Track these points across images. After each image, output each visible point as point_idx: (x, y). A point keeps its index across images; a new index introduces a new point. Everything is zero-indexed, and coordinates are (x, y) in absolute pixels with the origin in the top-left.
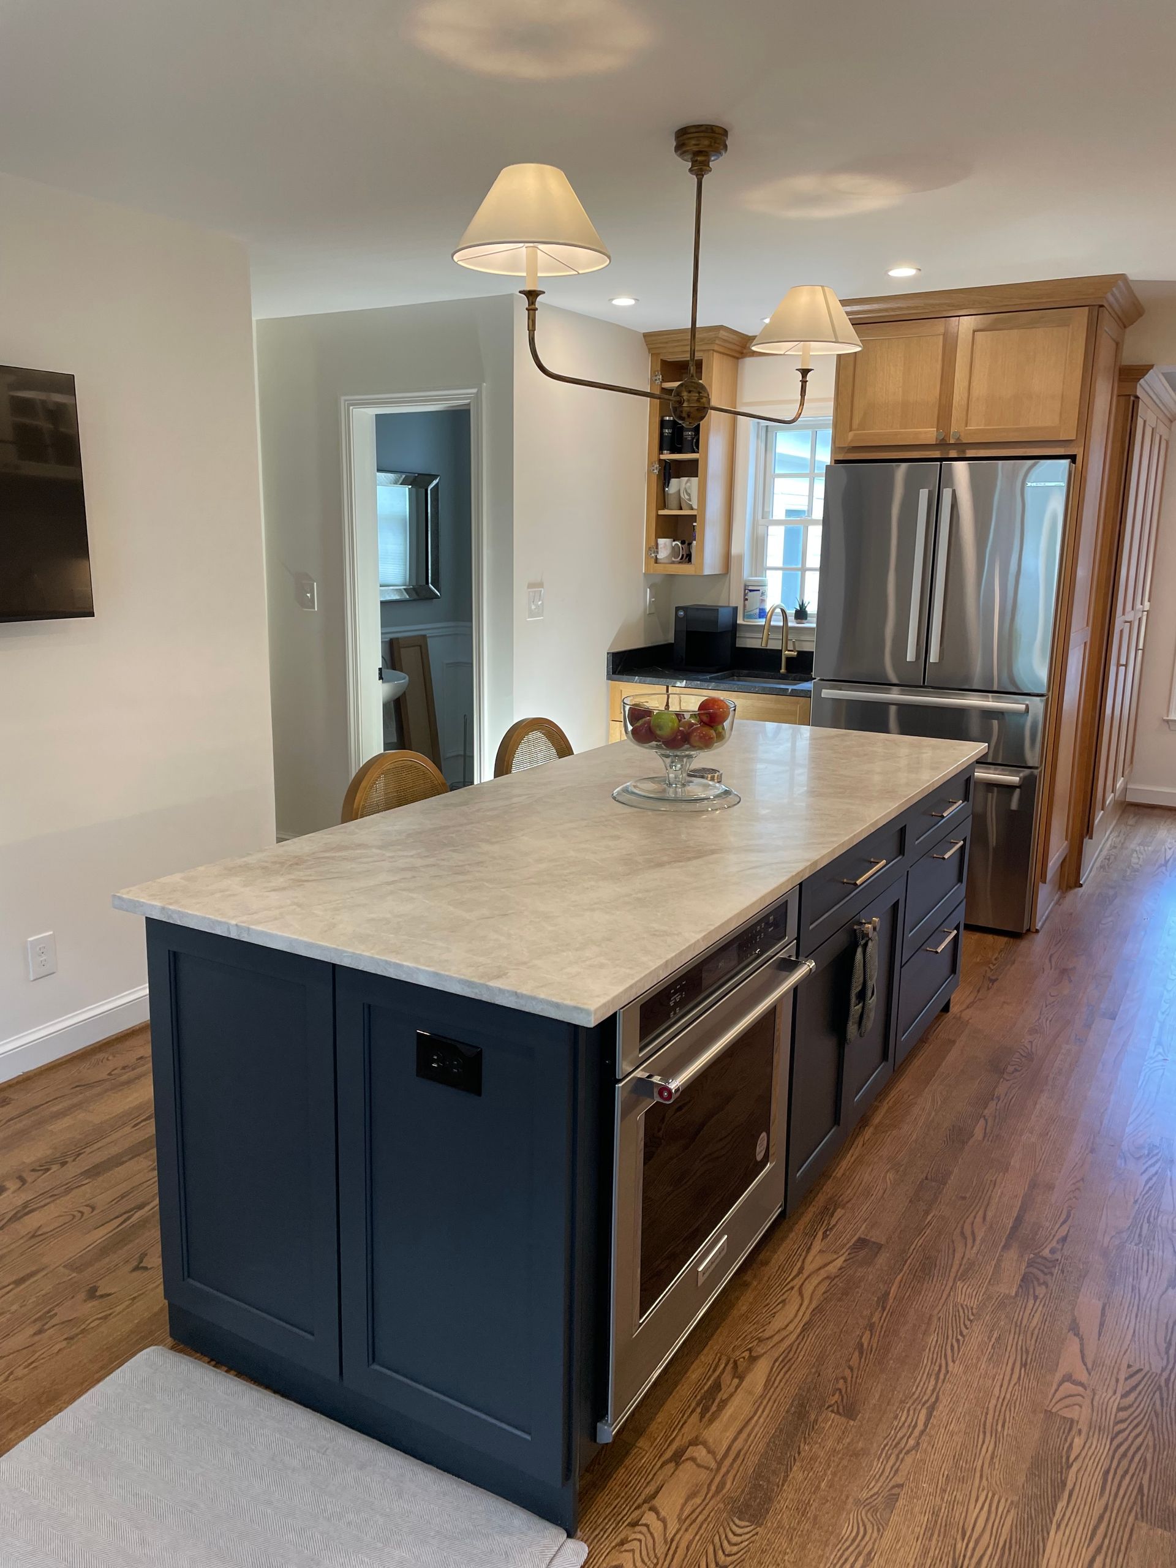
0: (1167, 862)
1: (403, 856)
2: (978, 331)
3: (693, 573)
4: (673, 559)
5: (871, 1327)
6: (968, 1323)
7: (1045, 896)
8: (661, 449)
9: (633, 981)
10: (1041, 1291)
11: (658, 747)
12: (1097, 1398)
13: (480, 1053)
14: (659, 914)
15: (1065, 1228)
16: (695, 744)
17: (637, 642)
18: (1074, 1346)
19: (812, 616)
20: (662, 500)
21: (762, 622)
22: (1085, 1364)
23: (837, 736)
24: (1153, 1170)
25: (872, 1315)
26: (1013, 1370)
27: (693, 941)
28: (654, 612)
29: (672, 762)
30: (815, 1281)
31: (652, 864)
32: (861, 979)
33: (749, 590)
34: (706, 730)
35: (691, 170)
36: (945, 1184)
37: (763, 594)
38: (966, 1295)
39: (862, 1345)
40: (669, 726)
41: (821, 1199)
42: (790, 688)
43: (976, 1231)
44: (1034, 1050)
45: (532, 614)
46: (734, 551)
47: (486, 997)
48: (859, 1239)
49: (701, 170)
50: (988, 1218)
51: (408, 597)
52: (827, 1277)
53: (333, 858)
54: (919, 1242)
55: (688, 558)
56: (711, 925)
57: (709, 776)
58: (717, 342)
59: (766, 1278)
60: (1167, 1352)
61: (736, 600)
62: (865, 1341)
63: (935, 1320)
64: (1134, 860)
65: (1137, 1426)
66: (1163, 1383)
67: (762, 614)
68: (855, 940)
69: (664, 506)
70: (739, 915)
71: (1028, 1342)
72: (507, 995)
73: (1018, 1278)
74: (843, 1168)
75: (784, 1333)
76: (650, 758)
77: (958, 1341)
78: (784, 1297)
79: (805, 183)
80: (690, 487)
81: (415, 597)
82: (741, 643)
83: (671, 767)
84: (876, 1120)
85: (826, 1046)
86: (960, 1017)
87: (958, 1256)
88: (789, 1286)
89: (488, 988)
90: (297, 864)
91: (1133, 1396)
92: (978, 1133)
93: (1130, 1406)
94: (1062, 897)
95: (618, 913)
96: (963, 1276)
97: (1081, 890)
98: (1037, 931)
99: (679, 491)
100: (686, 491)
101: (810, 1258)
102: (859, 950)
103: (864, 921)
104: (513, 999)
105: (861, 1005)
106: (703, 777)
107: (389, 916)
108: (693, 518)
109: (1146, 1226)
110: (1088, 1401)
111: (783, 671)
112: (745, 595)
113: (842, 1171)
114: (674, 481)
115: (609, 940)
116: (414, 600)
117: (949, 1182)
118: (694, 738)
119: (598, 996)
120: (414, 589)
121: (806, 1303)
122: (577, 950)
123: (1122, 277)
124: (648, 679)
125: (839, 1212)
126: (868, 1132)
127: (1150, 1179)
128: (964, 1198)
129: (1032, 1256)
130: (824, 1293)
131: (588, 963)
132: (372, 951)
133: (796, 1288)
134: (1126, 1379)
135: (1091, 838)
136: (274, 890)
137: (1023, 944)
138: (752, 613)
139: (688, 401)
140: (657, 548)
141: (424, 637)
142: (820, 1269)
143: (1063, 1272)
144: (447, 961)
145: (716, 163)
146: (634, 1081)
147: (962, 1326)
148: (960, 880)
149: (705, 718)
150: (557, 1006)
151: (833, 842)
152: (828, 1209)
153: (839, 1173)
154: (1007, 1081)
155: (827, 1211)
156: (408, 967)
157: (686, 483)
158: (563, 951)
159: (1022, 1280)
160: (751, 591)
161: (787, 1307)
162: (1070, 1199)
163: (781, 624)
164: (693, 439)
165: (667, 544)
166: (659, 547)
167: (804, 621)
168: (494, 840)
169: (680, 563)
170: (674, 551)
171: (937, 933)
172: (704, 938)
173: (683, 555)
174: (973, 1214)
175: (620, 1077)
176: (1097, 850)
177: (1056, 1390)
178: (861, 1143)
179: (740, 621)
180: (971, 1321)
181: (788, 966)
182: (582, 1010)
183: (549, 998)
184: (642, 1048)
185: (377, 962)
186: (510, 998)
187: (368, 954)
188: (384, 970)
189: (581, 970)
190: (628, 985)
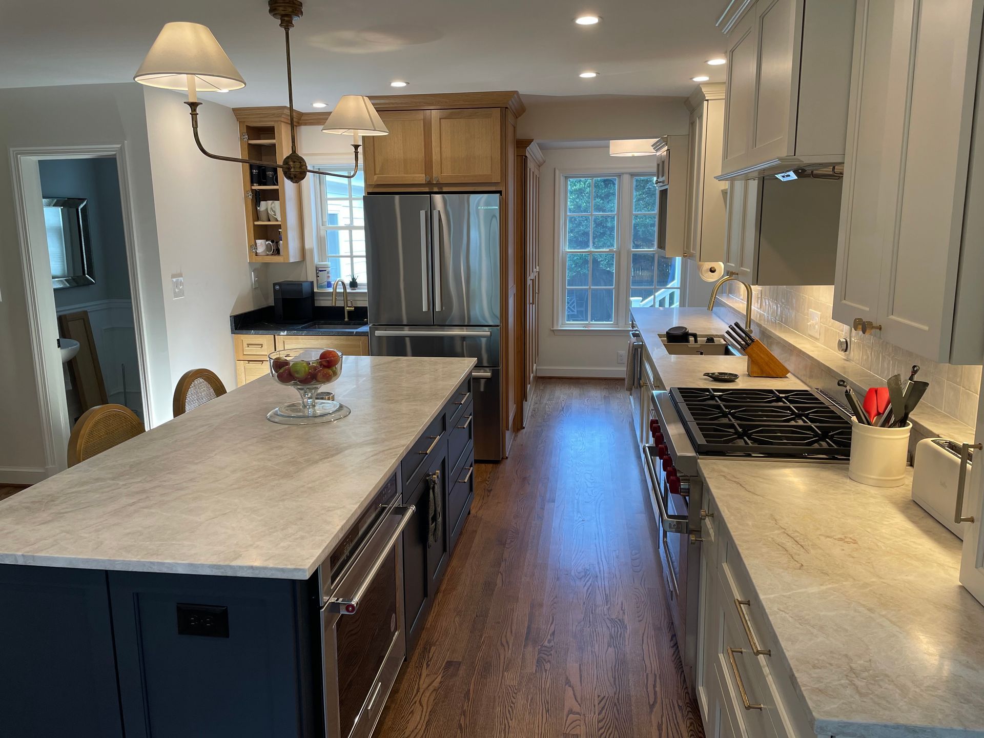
0: (563, 408)
1: (133, 483)
2: (443, 119)
3: (282, 261)
4: (268, 253)
5: (464, 713)
6: (514, 695)
7: (508, 435)
8: (252, 183)
9: (327, 544)
10: (548, 666)
11: (295, 384)
12: (587, 719)
13: (226, 610)
14: (326, 496)
15: (553, 626)
16: (320, 380)
17: (249, 308)
18: (570, 693)
19: (362, 285)
20: (257, 216)
21: (331, 290)
22: (578, 702)
23: (394, 361)
24: (588, 584)
25: (463, 707)
26: (542, 715)
27: (354, 510)
28: (259, 287)
29: (305, 393)
30: (427, 694)
31: (310, 463)
32: (434, 508)
33: (319, 270)
34: (326, 370)
35: (281, 25)
36: (487, 617)
37: (328, 273)
38: (511, 678)
39: (461, 725)
40: (303, 371)
41: (421, 643)
42: (355, 331)
43: (508, 640)
44: (518, 527)
45: (176, 295)
46: (307, 247)
47: (230, 573)
48: (447, 662)
49: (288, 26)
50: (513, 632)
51: (68, 285)
52: (434, 690)
53: (79, 492)
54: (480, 654)
55: (277, 252)
56: (361, 498)
57: (327, 397)
58: (283, 116)
59: (399, 701)
60: (615, 684)
61: (311, 277)
62: (462, 722)
63: (497, 697)
64: (547, 410)
65: (609, 728)
66: (616, 702)
67: (329, 285)
68: (427, 486)
69: (258, 219)
70: (374, 488)
71: (547, 697)
72: (245, 569)
73: (535, 661)
74: (430, 622)
75: (416, 731)
76: (292, 392)
77: (511, 707)
78: (412, 709)
79: (348, 35)
80: (274, 207)
81: (76, 285)
82: (317, 304)
83: (305, 395)
84: (443, 587)
85: (418, 550)
86: (477, 516)
87: (502, 657)
88: (414, 701)
89: (231, 567)
90: (53, 501)
91: (604, 712)
92: (499, 582)
93: (604, 718)
94: (516, 436)
95: (300, 499)
96: (507, 669)
97: (524, 431)
98: (507, 458)
99: (267, 209)
100: (272, 210)
101: (421, 682)
102: (431, 491)
103: (431, 474)
104: (251, 571)
105: (434, 523)
106: (322, 399)
107: (140, 529)
108: (279, 226)
109: (591, 616)
110: (582, 722)
111: (346, 319)
112: (317, 273)
113: (429, 624)
114: (263, 203)
115: (301, 519)
116: (75, 287)
117: (489, 615)
118: (320, 376)
119: (308, 558)
120: (73, 279)
121: (425, 710)
122: (282, 530)
123: (516, 92)
124: (261, 332)
125: (433, 649)
126: (440, 596)
127: (588, 589)
128: (498, 623)
129: (539, 647)
130: (434, 700)
131: (292, 537)
132: (139, 557)
133: (417, 702)
134: (599, 704)
135: (526, 401)
136: (43, 524)
137: (501, 466)
138: (323, 284)
139: (294, 167)
140: (256, 246)
141: (86, 313)
142: (428, 686)
143: (556, 652)
145: (295, 20)
146: (331, 604)
147: (512, 698)
148: (470, 437)
149: (325, 363)
150: (282, 570)
151: (414, 431)
152: (426, 649)
153: (428, 625)
154: (508, 548)
155: (426, 650)
156: (167, 563)
157: (271, 204)
158: (274, 532)
159: (537, 663)
160: (320, 271)
161: (415, 715)
163: (342, 291)
164: (273, 176)
165: (263, 243)
166: (258, 245)
167: (355, 288)
168: (196, 461)
169: (272, 255)
170: (268, 248)
171: (463, 470)
172: (359, 507)
173: (274, 250)
174: (505, 630)
175: (323, 605)
176: (528, 407)
177: (566, 720)
178: (437, 603)
179: (315, 290)
180: (516, 694)
181: (401, 511)
182: (300, 570)
183: (276, 566)
184: (332, 583)
185: (144, 564)
186: (248, 571)
187: (135, 560)
188: (150, 569)
189: (290, 543)
190: (324, 547)
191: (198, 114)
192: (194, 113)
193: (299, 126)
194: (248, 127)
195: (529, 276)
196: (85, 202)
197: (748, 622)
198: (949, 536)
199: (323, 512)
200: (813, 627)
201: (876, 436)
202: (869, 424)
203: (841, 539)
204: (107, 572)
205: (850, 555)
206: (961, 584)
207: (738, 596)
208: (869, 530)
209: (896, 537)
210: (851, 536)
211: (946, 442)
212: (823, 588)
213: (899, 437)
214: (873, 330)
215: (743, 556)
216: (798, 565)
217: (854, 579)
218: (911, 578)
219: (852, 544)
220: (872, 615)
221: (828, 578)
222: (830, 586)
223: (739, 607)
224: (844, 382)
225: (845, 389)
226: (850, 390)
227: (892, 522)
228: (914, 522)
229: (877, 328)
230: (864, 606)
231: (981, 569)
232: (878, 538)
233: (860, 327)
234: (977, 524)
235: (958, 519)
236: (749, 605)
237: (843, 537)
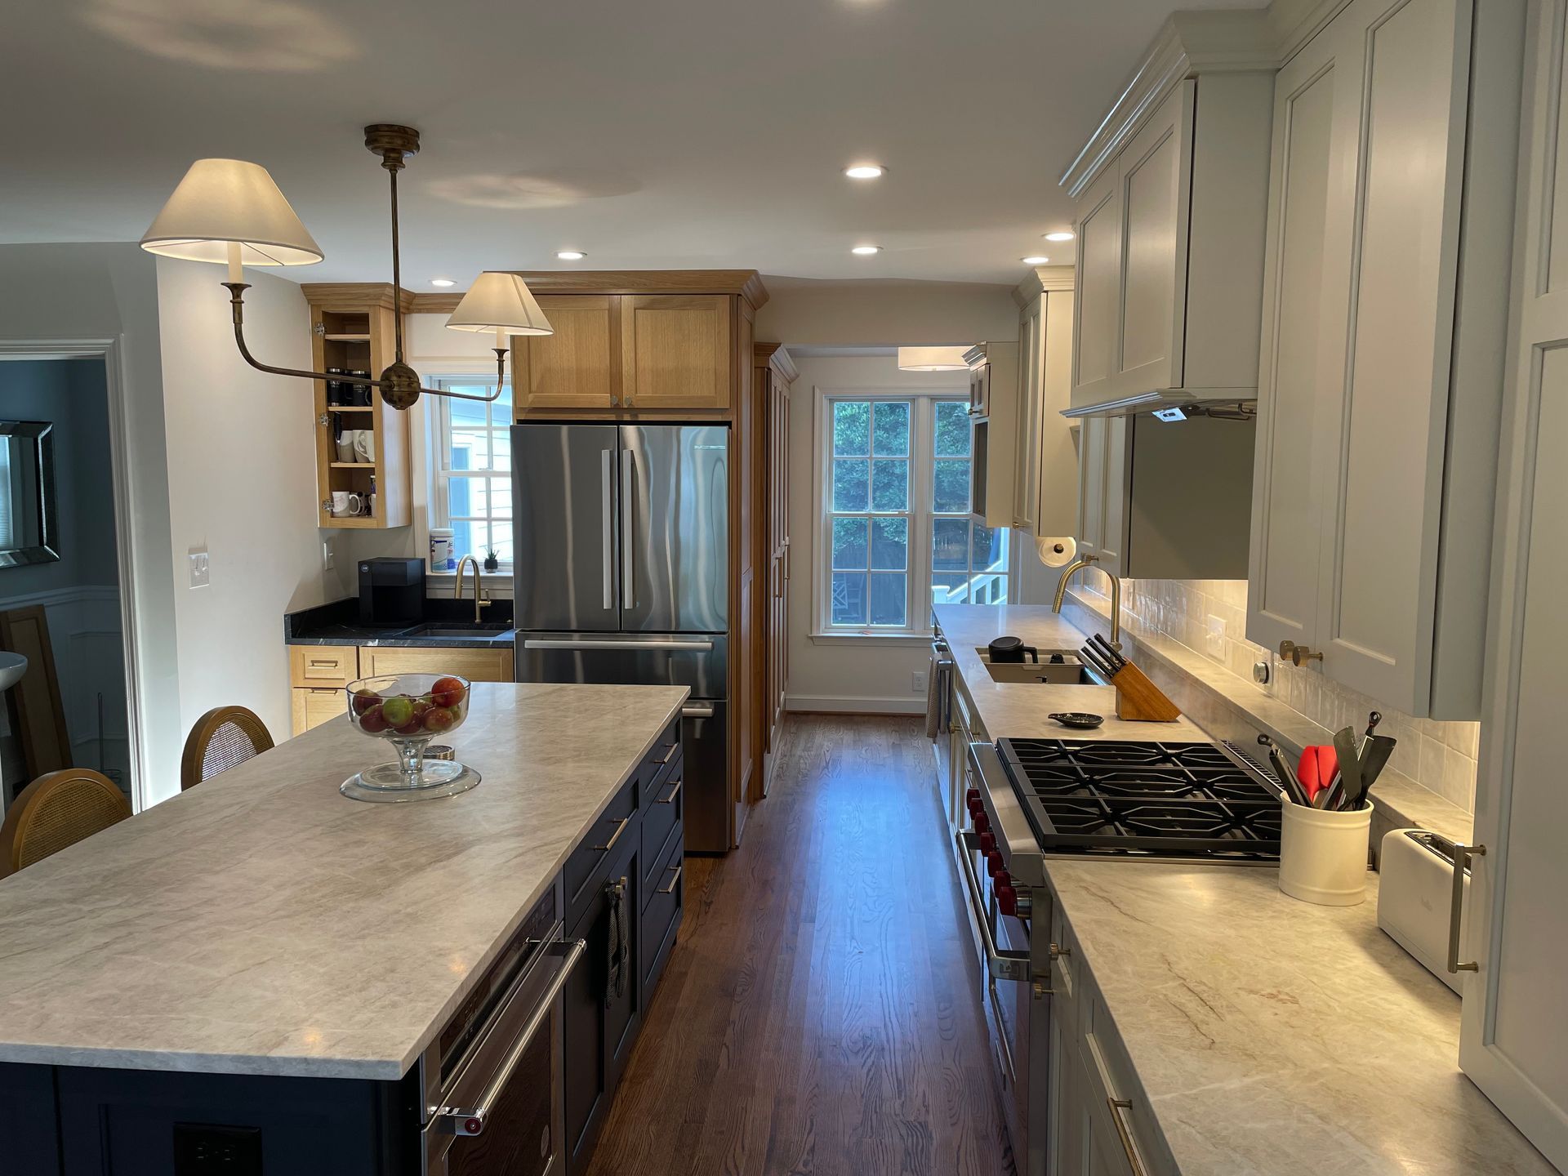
0: (827, 763)
1: (108, 907)
2: (640, 309)
3: (375, 526)
4: (351, 512)
7: (740, 809)
8: (329, 402)
9: (435, 1015)
11: (390, 735)
13: (259, 1134)
14: (437, 929)
15: (812, 1136)
16: (431, 728)
17: (318, 601)
19: (504, 564)
20: (335, 453)
21: (453, 572)
23: (554, 691)
24: (870, 1062)
27: (482, 954)
28: (334, 568)
29: (406, 748)
31: (412, 869)
32: (616, 940)
33: (434, 541)
34: (442, 711)
35: (383, 165)
36: (703, 1124)
37: (450, 545)
40: (404, 713)
41: (592, 1171)
42: (491, 639)
43: (738, 1163)
44: (755, 966)
45: (195, 581)
46: (417, 501)
47: (267, 1071)
49: (395, 166)
50: (746, 1149)
51: (15, 563)
53: (13, 924)
55: (367, 511)
56: (495, 931)
57: (442, 754)
58: (383, 298)
61: (422, 552)
64: (802, 766)
67: (451, 564)
68: (607, 902)
69: (337, 459)
70: (518, 913)
72: (294, 1063)
74: (607, 1132)
76: (383, 747)
79: (490, 181)
80: (364, 440)
81: (26, 561)
82: (430, 595)
83: (405, 753)
84: (629, 1074)
85: (589, 1014)
86: (687, 947)
89: (270, 1060)
92: (723, 1062)
94: (752, 810)
95: (392, 936)
97: (765, 802)
98: (737, 847)
99: (352, 443)
100: (361, 444)
102: (613, 912)
103: (612, 882)
104: (303, 1066)
105: (617, 966)
106: (434, 757)
107: (115, 991)
108: (372, 470)
109: (874, 1117)
111: (478, 621)
112: (432, 546)
114: (345, 433)
115: (393, 971)
116: (25, 565)
117: (706, 1119)
118: (431, 720)
119: (402, 1043)
120: (23, 552)
122: (361, 990)
123: (754, 272)
124: (335, 641)
126: (625, 1086)
127: (869, 1070)
128: (722, 1133)
129: (789, 1173)
131: (378, 1004)
132: (110, 1043)
135: (769, 752)
137: (728, 863)
138: (440, 564)
139: (399, 385)
140: (332, 501)
141: (41, 608)
144: (209, 1037)
145: (407, 158)
146: (439, 1118)
148: (678, 817)
149: (440, 700)
150: (359, 1064)
151: (586, 813)
153: (604, 1139)
154: (738, 1002)
156: (161, 1054)
157: (360, 436)
158: (344, 995)
160: (437, 542)
162: (810, 1107)
163: (472, 574)
164: (364, 392)
165: (344, 497)
166: (335, 500)
167: (494, 570)
168: (218, 868)
169: (359, 516)
170: (352, 505)
171: (665, 872)
172: (491, 948)
173: (361, 508)
174: (733, 1146)
175: (426, 1122)
176: (772, 762)
178: (620, 1102)
179: (428, 573)
181: (562, 950)
182: (388, 1063)
183: (347, 1057)
184: (443, 1080)
185: (119, 1055)
186: (298, 1067)
187: (104, 1047)
188: (129, 1063)
189: (373, 1015)
190: (430, 1022)
191: (243, 302)
192: (236, 300)
193: (410, 313)
194: (325, 314)
195: (775, 552)
196: (50, 428)
197: (1130, 1137)
198: (1437, 988)
199: (430, 957)
200: (1234, 1150)
201: (1319, 824)
202: (1308, 805)
203: (1272, 996)
204: (55, 1069)
205: (1287, 1023)
206: (1461, 1071)
207: (1113, 1093)
208: (1315, 979)
209: (1356, 990)
210: (1287, 990)
211: (1426, 836)
212: (1247, 1081)
213: (1355, 825)
214: (1310, 661)
215: (1119, 1027)
216: (1208, 1042)
217: (1296, 1065)
218: (1383, 1061)
219: (1289, 1004)
220: (1326, 1127)
221: (1256, 1063)
222: (1258, 1078)
223: (1114, 1111)
224: (1267, 738)
225: (1267, 750)
226: (1277, 751)
227: (1350, 965)
228: (1384, 966)
229: (1317, 657)
230: (1313, 1112)
231: (1492, 1047)
232: (1329, 993)
233: (1290, 654)
234: (1483, 974)
235: (1453, 967)
236: (1131, 1108)
237: (1274, 992)
